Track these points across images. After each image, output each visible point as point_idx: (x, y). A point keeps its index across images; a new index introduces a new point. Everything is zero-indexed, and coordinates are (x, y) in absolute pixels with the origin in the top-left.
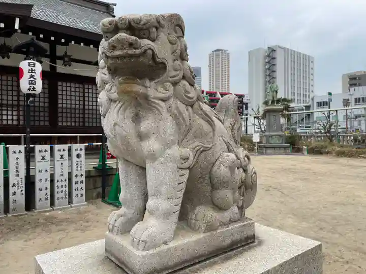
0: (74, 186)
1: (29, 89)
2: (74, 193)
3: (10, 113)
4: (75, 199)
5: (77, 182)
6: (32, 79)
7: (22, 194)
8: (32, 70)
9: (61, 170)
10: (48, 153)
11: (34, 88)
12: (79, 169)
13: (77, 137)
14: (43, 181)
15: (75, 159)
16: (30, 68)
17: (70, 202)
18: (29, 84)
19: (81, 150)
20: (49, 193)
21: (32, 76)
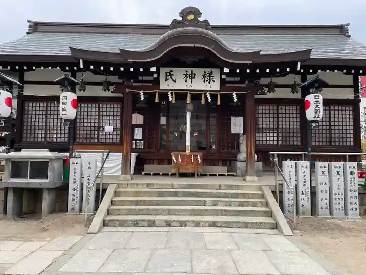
0: (349, 200)
1: (315, 117)
2: (350, 206)
3: (272, 135)
4: (350, 212)
5: (351, 197)
6: (317, 108)
7: (308, 201)
8: (317, 101)
9: (338, 184)
10: (327, 169)
11: (318, 115)
12: (353, 185)
13: (346, 155)
14: (324, 191)
15: (349, 176)
16: (316, 100)
17: (346, 214)
18: (315, 112)
19: (354, 167)
20: (328, 204)
21: (317, 106)
